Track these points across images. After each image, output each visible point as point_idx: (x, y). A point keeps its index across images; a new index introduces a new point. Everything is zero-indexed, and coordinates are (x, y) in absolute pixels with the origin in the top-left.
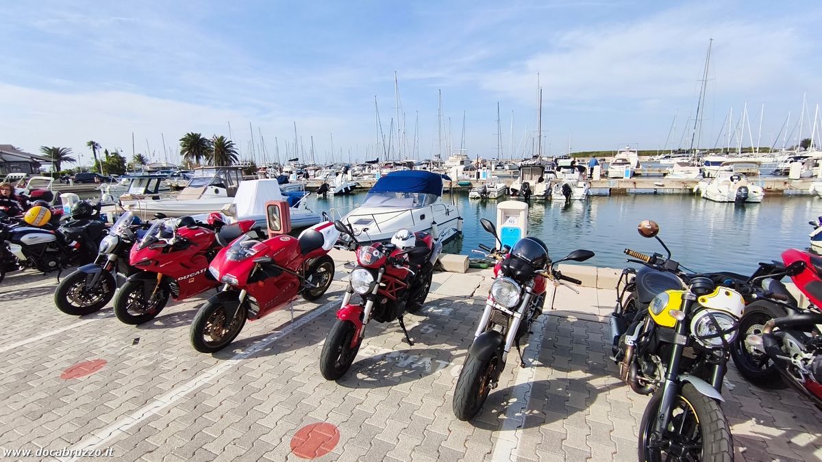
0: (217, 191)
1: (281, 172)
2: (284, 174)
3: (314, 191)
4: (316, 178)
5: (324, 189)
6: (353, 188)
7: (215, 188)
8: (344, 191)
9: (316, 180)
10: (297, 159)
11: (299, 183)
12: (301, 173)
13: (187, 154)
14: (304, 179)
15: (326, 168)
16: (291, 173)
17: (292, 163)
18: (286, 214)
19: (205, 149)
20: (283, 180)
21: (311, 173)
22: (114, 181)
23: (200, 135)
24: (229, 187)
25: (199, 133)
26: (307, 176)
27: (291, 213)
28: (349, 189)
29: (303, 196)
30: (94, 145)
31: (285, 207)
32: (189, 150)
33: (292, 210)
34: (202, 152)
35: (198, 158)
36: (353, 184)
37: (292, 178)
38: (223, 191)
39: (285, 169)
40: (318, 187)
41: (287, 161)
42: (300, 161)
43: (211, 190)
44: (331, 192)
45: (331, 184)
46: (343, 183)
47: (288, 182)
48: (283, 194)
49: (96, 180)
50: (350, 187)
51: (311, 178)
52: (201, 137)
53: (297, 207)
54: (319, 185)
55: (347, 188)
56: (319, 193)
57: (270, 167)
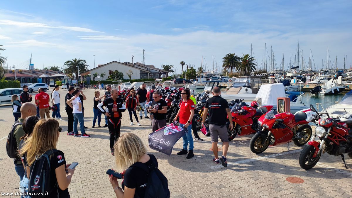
0: (247, 90)
1: (285, 77)
2: (287, 78)
3: (309, 92)
4: (311, 82)
5: (317, 90)
6: (342, 90)
7: (246, 88)
8: (333, 92)
9: (311, 84)
10: (298, 67)
11: (298, 85)
12: (300, 78)
13: (226, 66)
14: (301, 82)
15: (321, 73)
16: (292, 77)
17: (294, 70)
18: (288, 105)
19: (236, 63)
20: (286, 83)
21: (308, 78)
22: (191, 82)
23: (234, 55)
24: (253, 87)
25: (233, 53)
26: (304, 80)
27: (291, 105)
28: (338, 90)
29: (300, 95)
30: (183, 63)
31: (288, 101)
32: (228, 64)
33: (292, 104)
34: (235, 65)
35: (232, 69)
36: (342, 86)
37: (293, 82)
38: (250, 90)
39: (288, 75)
40: (313, 89)
41: (290, 68)
42: (300, 69)
43: (244, 89)
44: (322, 93)
45: (323, 87)
46: (333, 86)
47: (289, 85)
48: (286, 93)
49: (184, 82)
50: (339, 89)
51: (307, 82)
52: (235, 56)
53: (295, 101)
54: (313, 87)
55: (336, 90)
56: (313, 93)
57: (277, 73)
